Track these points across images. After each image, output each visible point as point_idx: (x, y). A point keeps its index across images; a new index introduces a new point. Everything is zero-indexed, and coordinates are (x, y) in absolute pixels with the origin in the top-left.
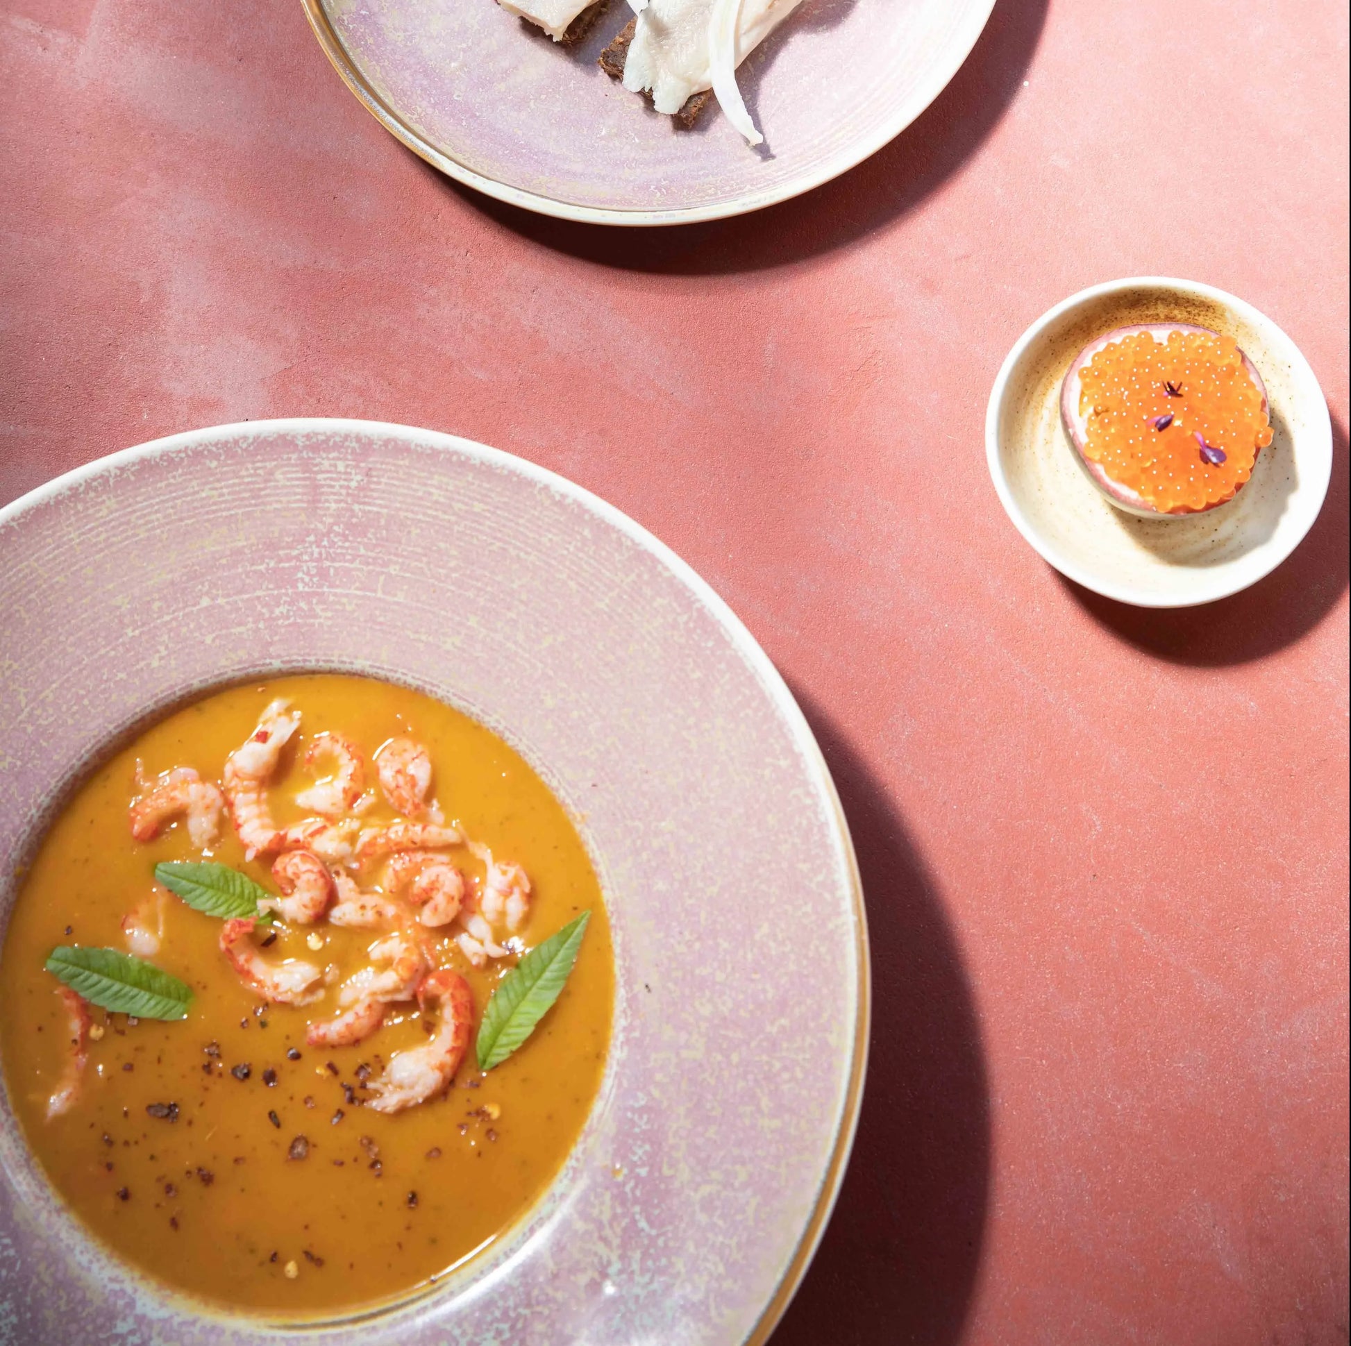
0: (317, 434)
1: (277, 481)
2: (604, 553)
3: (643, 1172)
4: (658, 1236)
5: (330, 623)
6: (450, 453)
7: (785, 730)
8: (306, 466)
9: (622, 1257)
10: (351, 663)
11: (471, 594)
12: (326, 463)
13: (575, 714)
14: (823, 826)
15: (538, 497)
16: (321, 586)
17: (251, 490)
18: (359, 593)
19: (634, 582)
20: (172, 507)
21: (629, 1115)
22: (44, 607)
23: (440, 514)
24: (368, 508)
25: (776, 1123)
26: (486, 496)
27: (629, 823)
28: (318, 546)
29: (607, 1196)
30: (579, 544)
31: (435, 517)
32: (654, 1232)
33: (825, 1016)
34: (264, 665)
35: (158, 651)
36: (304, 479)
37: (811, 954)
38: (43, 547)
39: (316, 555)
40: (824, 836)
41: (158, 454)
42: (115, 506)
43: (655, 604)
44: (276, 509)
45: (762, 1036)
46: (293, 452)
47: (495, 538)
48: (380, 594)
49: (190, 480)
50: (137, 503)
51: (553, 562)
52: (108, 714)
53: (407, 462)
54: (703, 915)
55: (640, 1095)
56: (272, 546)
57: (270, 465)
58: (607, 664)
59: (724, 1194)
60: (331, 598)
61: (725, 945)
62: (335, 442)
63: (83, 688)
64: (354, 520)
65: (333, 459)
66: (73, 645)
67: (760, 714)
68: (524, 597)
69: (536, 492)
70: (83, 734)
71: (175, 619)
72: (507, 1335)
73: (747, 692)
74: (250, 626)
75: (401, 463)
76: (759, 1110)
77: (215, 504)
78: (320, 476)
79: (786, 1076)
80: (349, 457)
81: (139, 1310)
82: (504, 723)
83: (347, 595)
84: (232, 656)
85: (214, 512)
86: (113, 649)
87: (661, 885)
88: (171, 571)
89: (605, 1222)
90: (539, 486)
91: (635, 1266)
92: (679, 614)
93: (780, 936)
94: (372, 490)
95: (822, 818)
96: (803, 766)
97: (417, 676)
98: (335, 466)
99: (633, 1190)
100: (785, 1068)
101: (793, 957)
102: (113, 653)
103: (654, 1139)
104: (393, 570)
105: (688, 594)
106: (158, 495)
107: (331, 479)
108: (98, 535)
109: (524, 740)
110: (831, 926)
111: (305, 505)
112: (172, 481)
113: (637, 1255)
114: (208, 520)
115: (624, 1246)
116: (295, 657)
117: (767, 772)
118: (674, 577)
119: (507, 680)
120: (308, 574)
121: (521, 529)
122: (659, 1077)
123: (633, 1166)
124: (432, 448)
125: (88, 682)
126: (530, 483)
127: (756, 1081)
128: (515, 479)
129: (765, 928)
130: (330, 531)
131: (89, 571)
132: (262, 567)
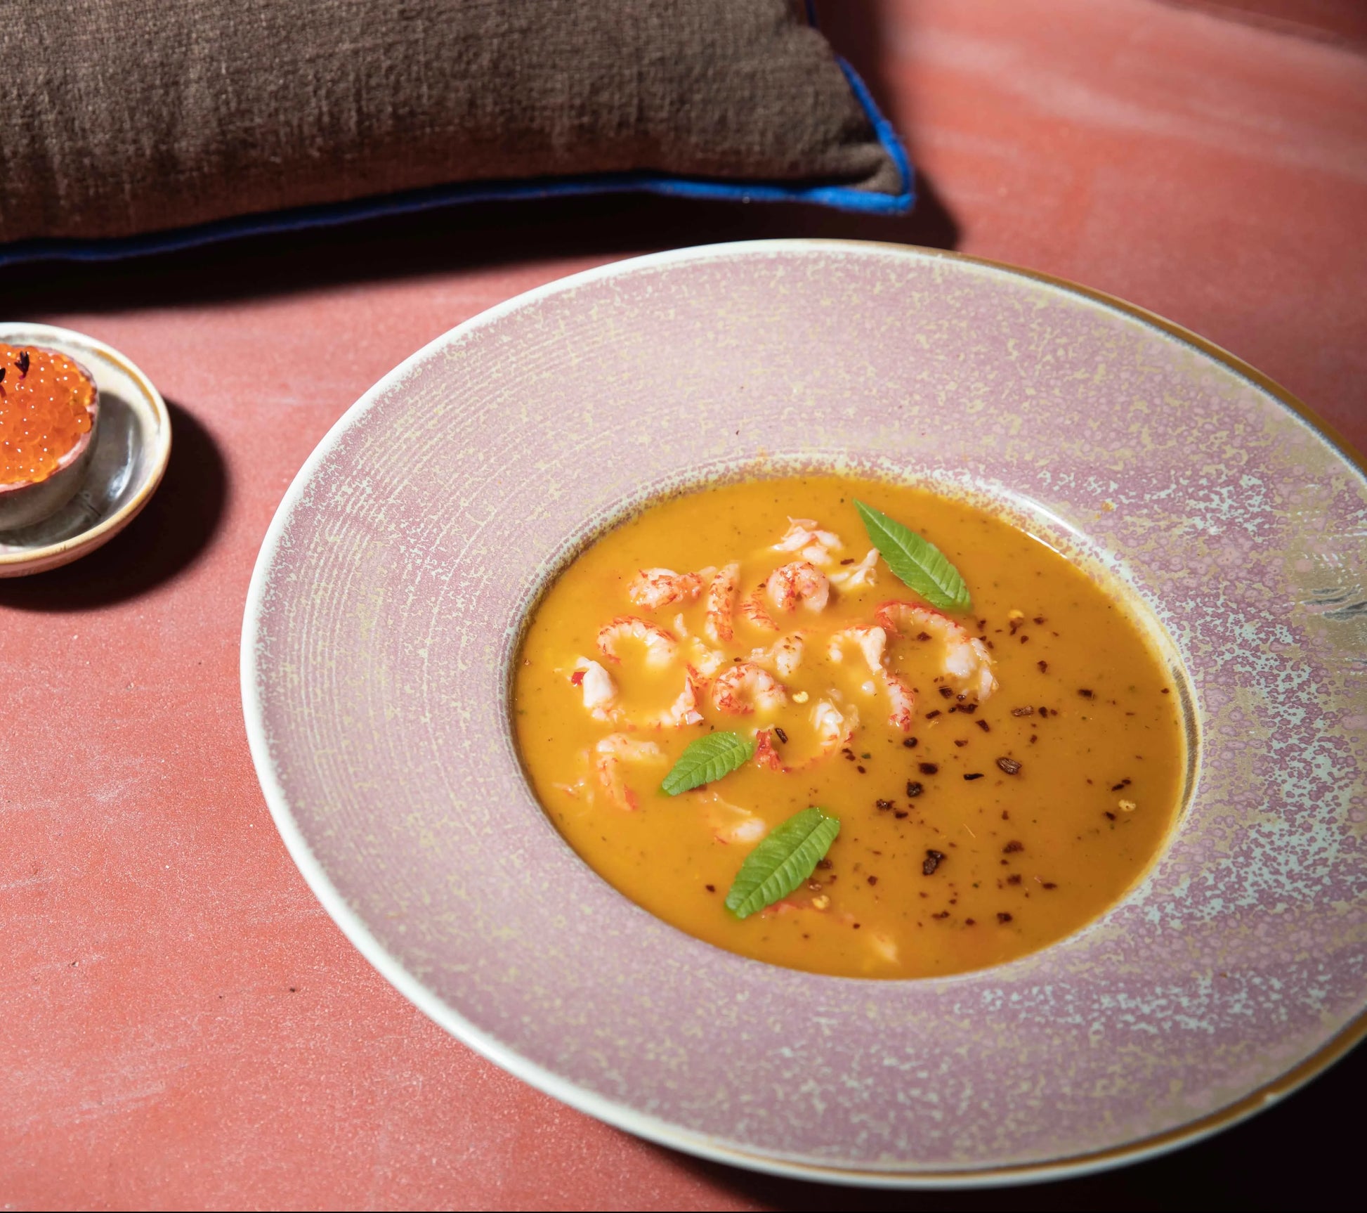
0: (308, 486)
1: (335, 543)
2: (530, 336)
3: (1114, 486)
4: (1177, 483)
5: (490, 572)
6: (380, 401)
7: (752, 259)
8: (333, 514)
9: (1191, 514)
10: (537, 576)
11: (516, 457)
12: (337, 498)
13: (665, 424)
14: (849, 258)
15: (455, 358)
16: (452, 564)
17: (334, 566)
18: (473, 539)
19: (567, 324)
20: (318, 630)
21: (1056, 488)
22: (366, 767)
23: (430, 443)
24: (396, 493)
25: (1102, 369)
26: (433, 398)
27: (783, 417)
28: (413, 547)
29: (1128, 519)
30: (513, 351)
31: (432, 448)
32: (1174, 486)
33: (1018, 306)
34: (507, 640)
35: (455, 709)
36: (344, 522)
37: (958, 305)
38: (306, 737)
39: (421, 553)
40: (858, 261)
41: (261, 608)
42: (294, 667)
43: (595, 318)
44: (361, 559)
45: (1018, 365)
46: (315, 515)
47: (474, 412)
48: (483, 524)
49: (299, 602)
50: (300, 649)
51: (518, 380)
52: (501, 770)
53: (370, 440)
54: (890, 385)
55: (1040, 475)
56: (394, 580)
57: (317, 538)
58: (630, 382)
59: (1153, 423)
60: (468, 561)
61: (925, 375)
62: (324, 479)
63: (465, 776)
64: (402, 509)
65: (337, 490)
66: (417, 766)
67: (729, 275)
68: (539, 418)
69: (449, 357)
70: (513, 794)
71: (429, 683)
72: (1241, 616)
73: (705, 277)
74: (464, 631)
75: (368, 445)
76: (1085, 381)
77: (331, 598)
78: (348, 510)
79: (1061, 352)
80: (342, 478)
81: (1140, 903)
82: (648, 484)
83: (471, 548)
84: (486, 658)
85: (339, 603)
86: (436, 739)
87: (851, 411)
88: (380, 664)
89: (1152, 524)
90: (445, 351)
91: (1202, 505)
92: (612, 303)
93: (932, 327)
94: (382, 480)
95: (841, 257)
96: (789, 256)
97: (573, 531)
98: (344, 493)
99: (1128, 497)
100: (1054, 351)
101: (954, 322)
102: (440, 741)
103: (1085, 471)
104: (464, 503)
105: (598, 286)
106: (301, 632)
107: (355, 503)
108: (315, 695)
109: (672, 474)
110: (939, 280)
111: (369, 537)
112: (292, 615)
113: (1192, 503)
114: (344, 613)
115: (1180, 512)
116: (511, 614)
117: (782, 290)
118: (579, 288)
119: (610, 463)
120: (435, 568)
121: (476, 388)
122: (1028, 457)
123: (1106, 493)
124: (369, 412)
125: (461, 771)
126: (440, 357)
127: (1057, 378)
128: (430, 367)
129: (922, 338)
130: (403, 531)
131: (347, 720)
132: (411, 597)
